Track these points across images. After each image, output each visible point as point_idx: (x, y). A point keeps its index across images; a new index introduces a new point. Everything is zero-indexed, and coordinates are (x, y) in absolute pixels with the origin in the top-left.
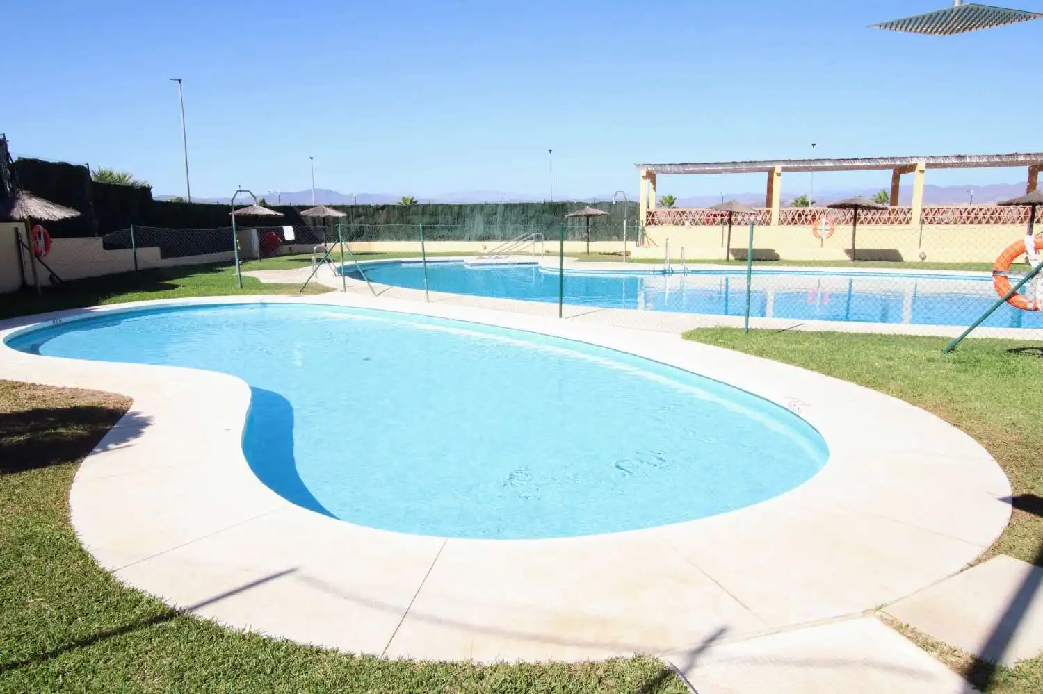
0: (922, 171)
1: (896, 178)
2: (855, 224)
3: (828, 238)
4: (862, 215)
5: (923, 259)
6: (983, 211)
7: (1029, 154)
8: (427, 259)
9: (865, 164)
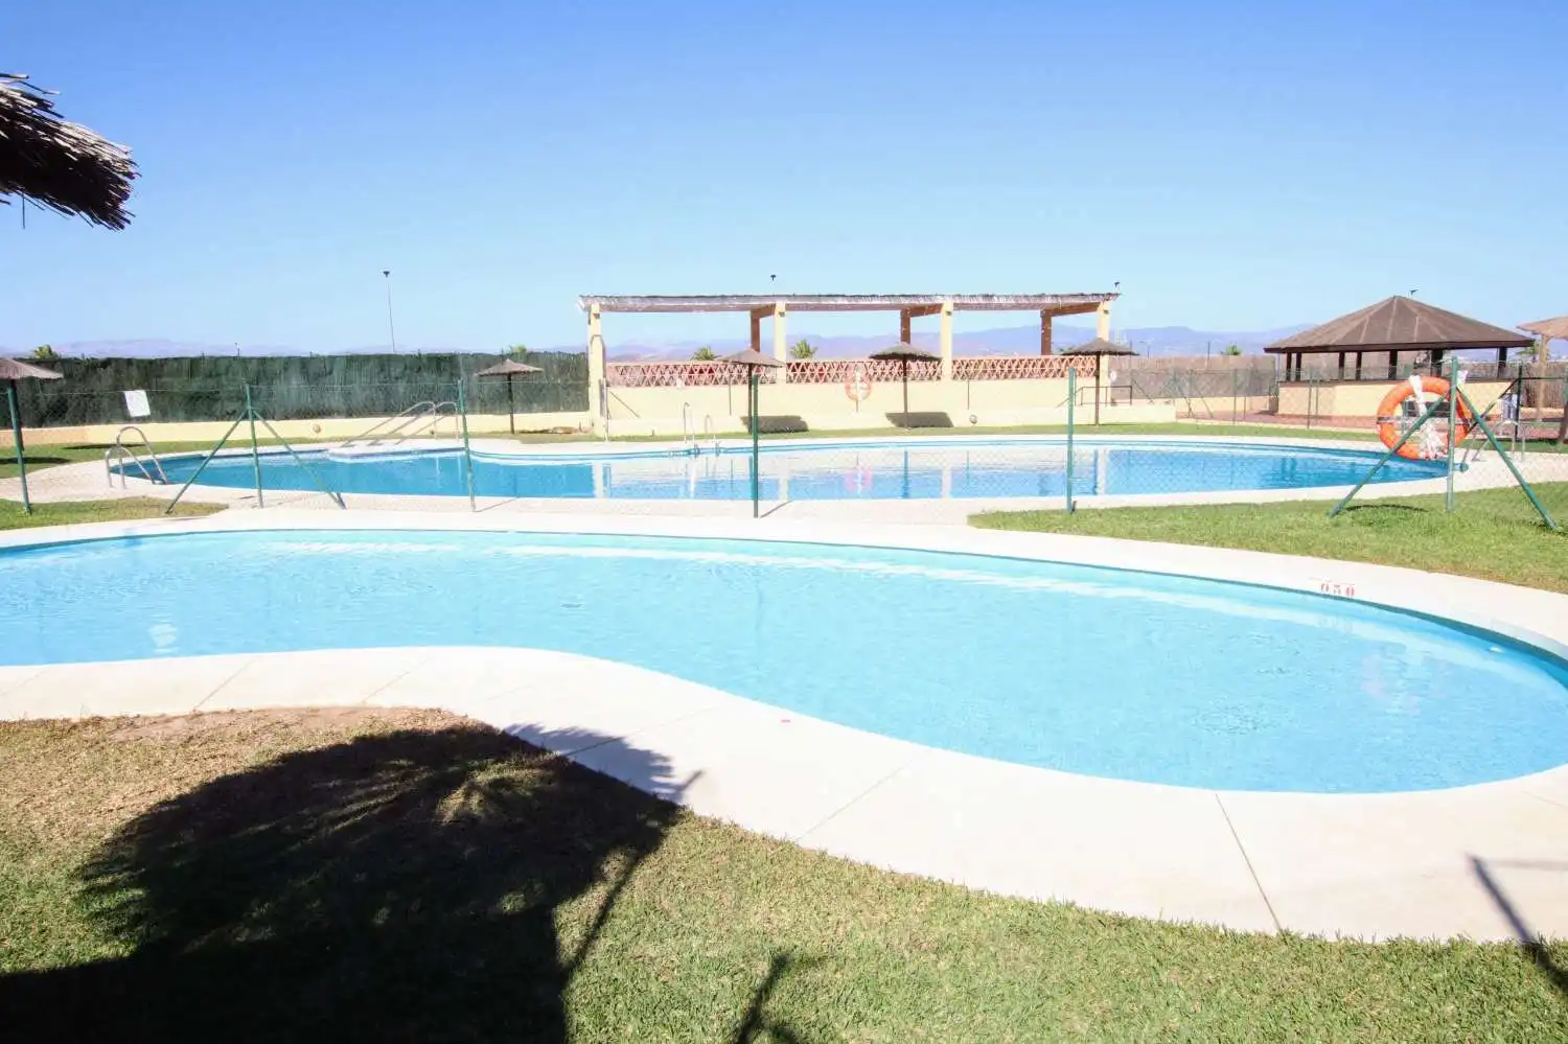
0: (949, 313)
1: (905, 323)
2: (905, 380)
3: (864, 398)
4: (913, 366)
5: (974, 423)
6: (1016, 363)
7: (1056, 296)
8: (261, 449)
9: (886, 302)
